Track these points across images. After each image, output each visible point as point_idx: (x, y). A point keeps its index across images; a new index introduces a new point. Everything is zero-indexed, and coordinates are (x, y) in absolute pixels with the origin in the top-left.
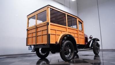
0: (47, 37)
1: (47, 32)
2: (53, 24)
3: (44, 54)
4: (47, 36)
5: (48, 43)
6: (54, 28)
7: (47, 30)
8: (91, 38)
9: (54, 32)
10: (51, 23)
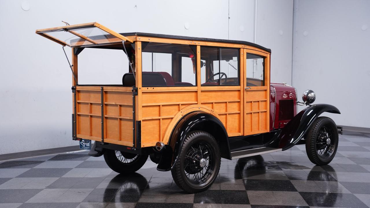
0: (134, 130)
1: (134, 114)
2: (150, 89)
3: (129, 161)
4: (134, 127)
5: (134, 146)
6: (155, 102)
7: (134, 107)
8: (308, 100)
9: (153, 114)
10: (145, 89)
